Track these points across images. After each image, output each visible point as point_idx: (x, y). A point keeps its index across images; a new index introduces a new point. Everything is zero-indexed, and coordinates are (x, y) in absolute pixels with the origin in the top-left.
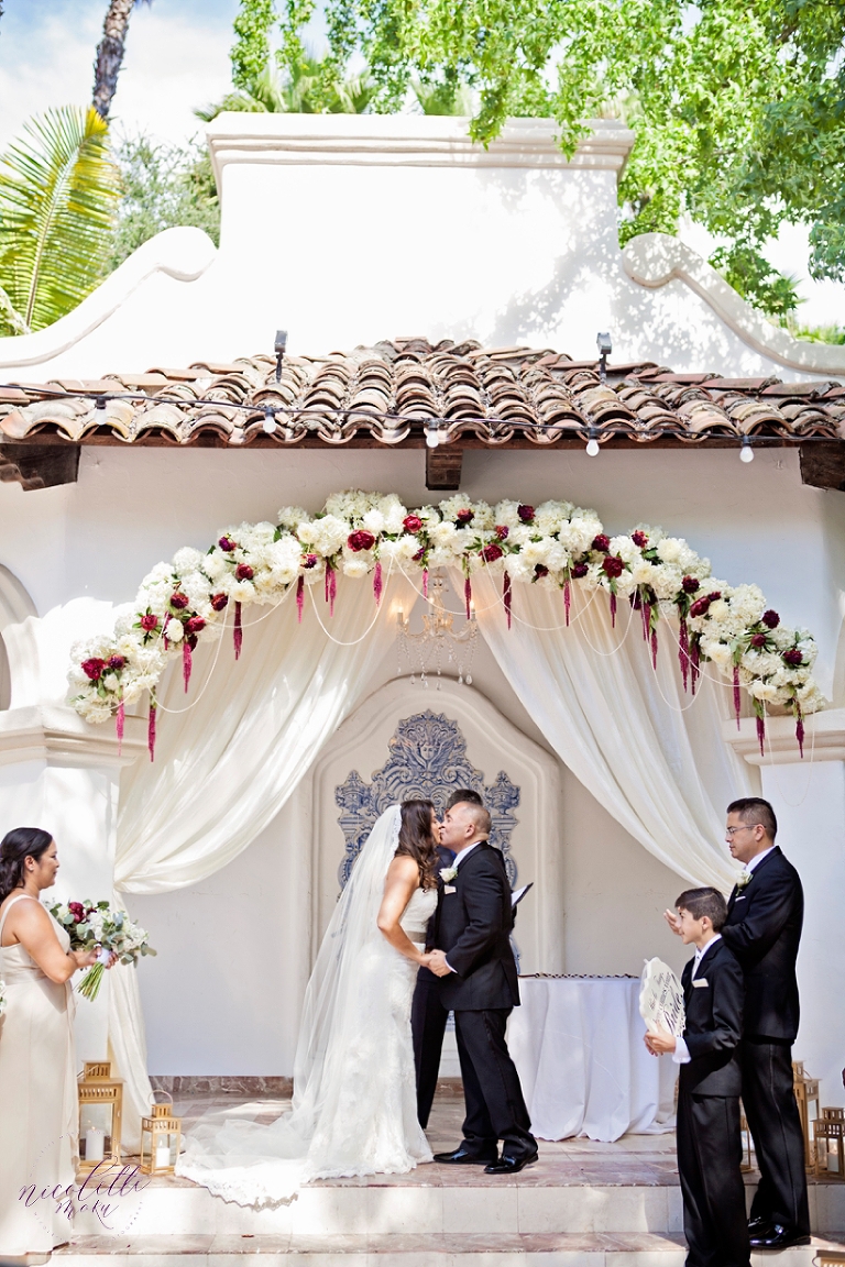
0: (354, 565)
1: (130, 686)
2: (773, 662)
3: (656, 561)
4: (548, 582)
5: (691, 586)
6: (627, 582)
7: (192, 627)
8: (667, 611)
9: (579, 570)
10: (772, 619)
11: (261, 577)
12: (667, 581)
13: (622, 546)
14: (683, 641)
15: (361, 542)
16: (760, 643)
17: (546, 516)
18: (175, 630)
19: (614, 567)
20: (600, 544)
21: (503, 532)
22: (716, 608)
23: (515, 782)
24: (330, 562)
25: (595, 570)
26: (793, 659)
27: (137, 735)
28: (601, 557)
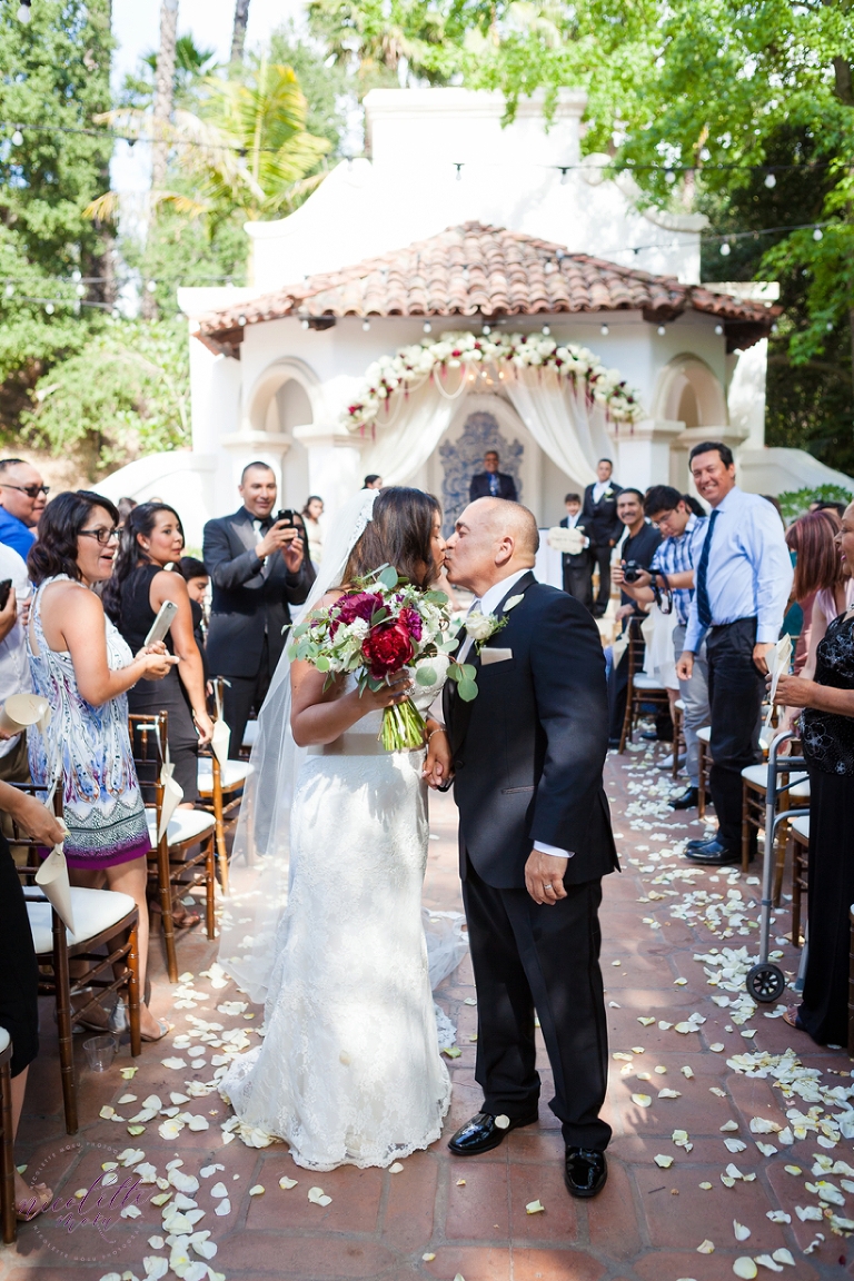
0: (454, 363)
1: (365, 416)
2: (622, 402)
3: (576, 359)
4: (533, 369)
5: (590, 370)
6: (565, 369)
7: (389, 390)
8: (581, 380)
9: (545, 362)
10: (622, 384)
11: (416, 369)
12: (581, 367)
13: (562, 353)
14: (587, 394)
15: (456, 354)
16: (617, 394)
17: (532, 340)
18: (382, 392)
19: (559, 363)
20: (554, 353)
21: (514, 350)
22: (600, 380)
23: (522, 442)
24: (444, 363)
25: (552, 363)
26: (630, 401)
27: (368, 435)
28: (553, 358)
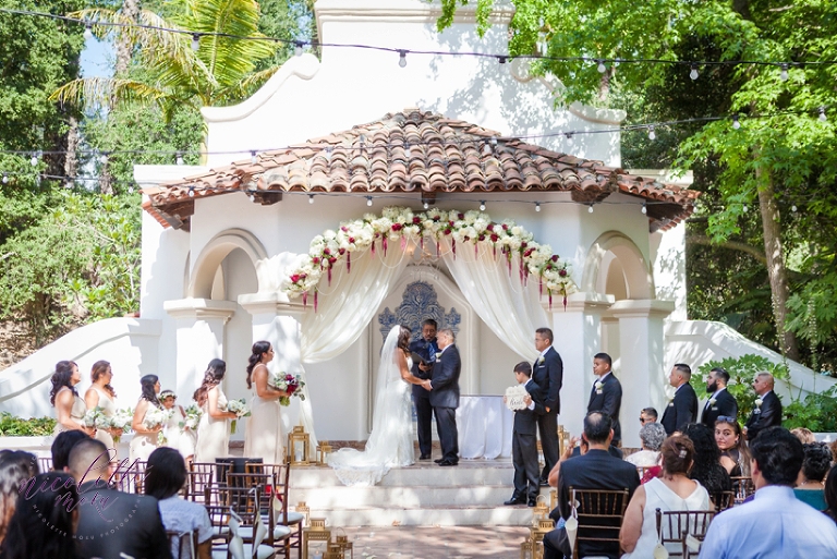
0: (393, 236)
1: (308, 284)
2: (554, 275)
3: (510, 235)
4: (469, 242)
5: (524, 245)
6: (500, 243)
7: (332, 261)
8: (515, 255)
9: (481, 238)
10: (555, 258)
11: (358, 242)
12: (515, 242)
13: (498, 229)
14: (521, 266)
15: (397, 228)
16: (550, 268)
17: (469, 217)
18: (325, 262)
19: (495, 238)
20: (490, 228)
21: (452, 224)
22: (534, 254)
23: (458, 311)
24: (385, 236)
25: (488, 238)
26: (563, 274)
27: (310, 303)
28: (488, 233)
